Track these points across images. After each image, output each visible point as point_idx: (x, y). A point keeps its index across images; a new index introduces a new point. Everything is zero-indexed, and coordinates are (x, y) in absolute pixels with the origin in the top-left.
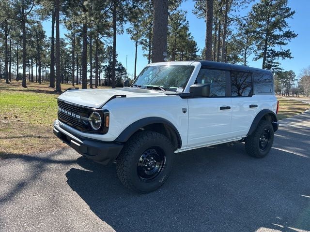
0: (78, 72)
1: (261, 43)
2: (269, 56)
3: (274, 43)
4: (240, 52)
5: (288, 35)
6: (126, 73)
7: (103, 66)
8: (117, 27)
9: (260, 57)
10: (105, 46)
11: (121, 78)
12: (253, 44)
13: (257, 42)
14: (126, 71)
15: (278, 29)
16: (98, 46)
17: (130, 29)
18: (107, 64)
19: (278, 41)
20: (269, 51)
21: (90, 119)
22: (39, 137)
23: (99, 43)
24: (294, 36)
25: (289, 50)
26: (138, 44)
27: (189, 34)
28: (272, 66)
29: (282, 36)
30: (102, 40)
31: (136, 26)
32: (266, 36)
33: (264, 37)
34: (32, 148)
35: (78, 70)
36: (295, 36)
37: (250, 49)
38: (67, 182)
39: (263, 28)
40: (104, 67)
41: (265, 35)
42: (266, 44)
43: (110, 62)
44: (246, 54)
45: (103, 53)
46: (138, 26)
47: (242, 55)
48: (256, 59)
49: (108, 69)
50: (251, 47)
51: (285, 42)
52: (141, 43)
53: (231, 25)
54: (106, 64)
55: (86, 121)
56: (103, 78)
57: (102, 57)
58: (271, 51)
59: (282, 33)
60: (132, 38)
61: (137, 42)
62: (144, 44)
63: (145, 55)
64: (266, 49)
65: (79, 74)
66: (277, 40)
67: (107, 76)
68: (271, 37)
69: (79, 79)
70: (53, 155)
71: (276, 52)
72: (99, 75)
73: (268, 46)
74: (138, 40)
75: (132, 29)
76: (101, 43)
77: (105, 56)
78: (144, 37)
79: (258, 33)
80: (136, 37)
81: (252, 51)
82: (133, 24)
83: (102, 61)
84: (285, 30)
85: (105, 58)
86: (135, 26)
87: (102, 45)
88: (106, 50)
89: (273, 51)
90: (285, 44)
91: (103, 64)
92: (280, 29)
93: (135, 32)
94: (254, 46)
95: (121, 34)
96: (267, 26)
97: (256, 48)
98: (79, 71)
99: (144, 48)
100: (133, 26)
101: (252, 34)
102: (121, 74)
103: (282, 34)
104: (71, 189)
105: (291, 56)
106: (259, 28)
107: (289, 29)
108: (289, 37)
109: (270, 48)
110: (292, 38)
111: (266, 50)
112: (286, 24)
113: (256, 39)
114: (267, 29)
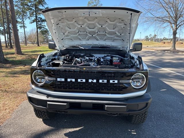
1: (33, 13)
2: (39, 21)
3: (40, 14)
4: (19, 17)
9: (34, 21)
12: (27, 12)
13: (30, 12)
20: (39, 18)
21: (131, 81)
28: (41, 27)
32: (35, 9)
37: (25, 16)
39: (32, 3)
42: (36, 14)
44: (23, 19)
47: (21, 19)
48: (31, 23)
59: (44, 8)
64: (36, 17)
68: (38, 10)
71: (43, 19)
79: (30, 6)
81: (27, 17)
84: (46, 6)
89: (41, 18)
92: (43, 6)
96: (34, 2)
97: (29, 16)
106: (30, 3)
109: (39, 16)
112: (45, 3)
113: (29, 10)
114: (35, 4)
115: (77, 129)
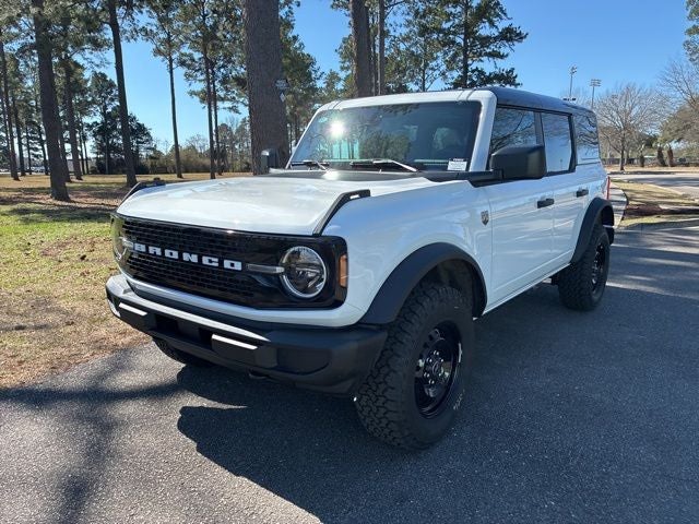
0: (20, 144)
1: (455, 55)
2: (473, 84)
3: (480, 55)
4: (412, 77)
5: (510, 35)
6: (150, 139)
7: (88, 126)
8: (119, 22)
9: (455, 86)
10: (87, 75)
11: (137, 151)
12: (437, 57)
13: (446, 53)
14: (148, 134)
15: (487, 24)
16: (69, 73)
17: (149, 28)
18: (99, 119)
19: (488, 51)
20: (473, 71)
21: (279, 270)
22: (20, 328)
23: (72, 66)
24: (520, 37)
25: (512, 70)
26: (174, 66)
27: (295, 38)
29: (496, 39)
30: (77, 58)
31: (164, 21)
32: (465, 40)
33: (459, 40)
34: (21, 363)
35: (20, 139)
36: (522, 38)
37: (432, 69)
38: (199, 449)
39: (457, 21)
40: (90, 127)
41: (462, 36)
42: (466, 57)
43: (103, 114)
44: (424, 80)
45: (83, 92)
46: (170, 21)
47: (417, 84)
49: (103, 131)
50: (434, 63)
51: (503, 51)
52: (182, 63)
53: (395, 14)
54: (94, 118)
55: (267, 276)
56: (91, 155)
57: (81, 102)
58: (476, 73)
59: (495, 32)
60: (157, 52)
61: (171, 61)
62: (189, 67)
63: (192, 93)
64: (466, 66)
65: (24, 148)
66: (488, 47)
67: (101, 148)
68: (473, 42)
69: (26, 162)
70: (103, 377)
71: (488, 74)
72: (79, 148)
73: (470, 62)
74: (174, 57)
75: (154, 28)
76: (77, 65)
77: (90, 99)
78: (186, 50)
79: (447, 32)
80: (166, 49)
81: (437, 72)
82: (155, 15)
83: (84, 113)
84: (502, 25)
85: (90, 104)
86: (160, 20)
87: (79, 70)
88: (89, 84)
89: (481, 72)
90: (502, 57)
91: (87, 120)
92: (492, 24)
93: (163, 36)
94: (439, 61)
95: (132, 40)
96: (464, 16)
97: (444, 67)
98: (23, 141)
99: (188, 76)
100: (155, 21)
101: (435, 36)
102: (138, 142)
103: (497, 34)
104: (227, 473)
105: (517, 81)
106: (448, 21)
107: (510, 22)
108: (510, 39)
109: (474, 66)
110: (515, 43)
111: (466, 71)
112: (502, 11)
113: (444, 46)
114: (466, 23)
115: (225, 407)
